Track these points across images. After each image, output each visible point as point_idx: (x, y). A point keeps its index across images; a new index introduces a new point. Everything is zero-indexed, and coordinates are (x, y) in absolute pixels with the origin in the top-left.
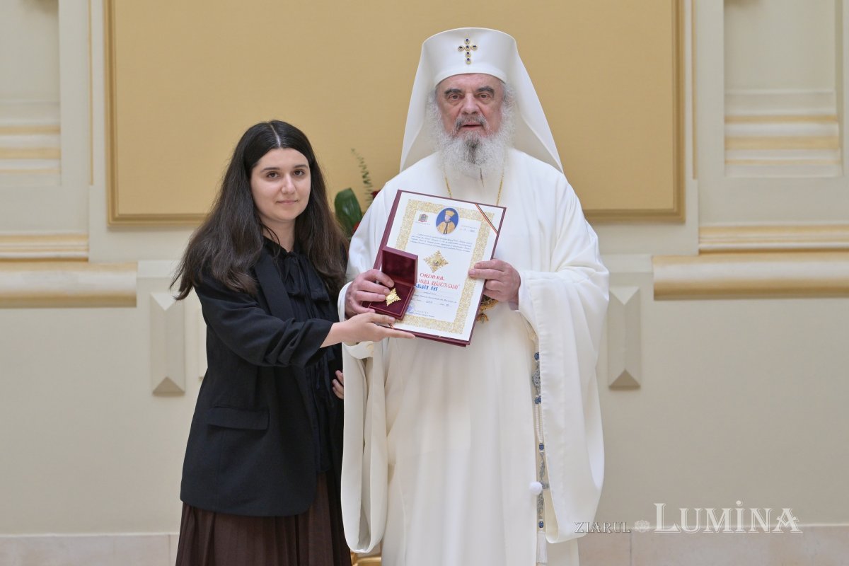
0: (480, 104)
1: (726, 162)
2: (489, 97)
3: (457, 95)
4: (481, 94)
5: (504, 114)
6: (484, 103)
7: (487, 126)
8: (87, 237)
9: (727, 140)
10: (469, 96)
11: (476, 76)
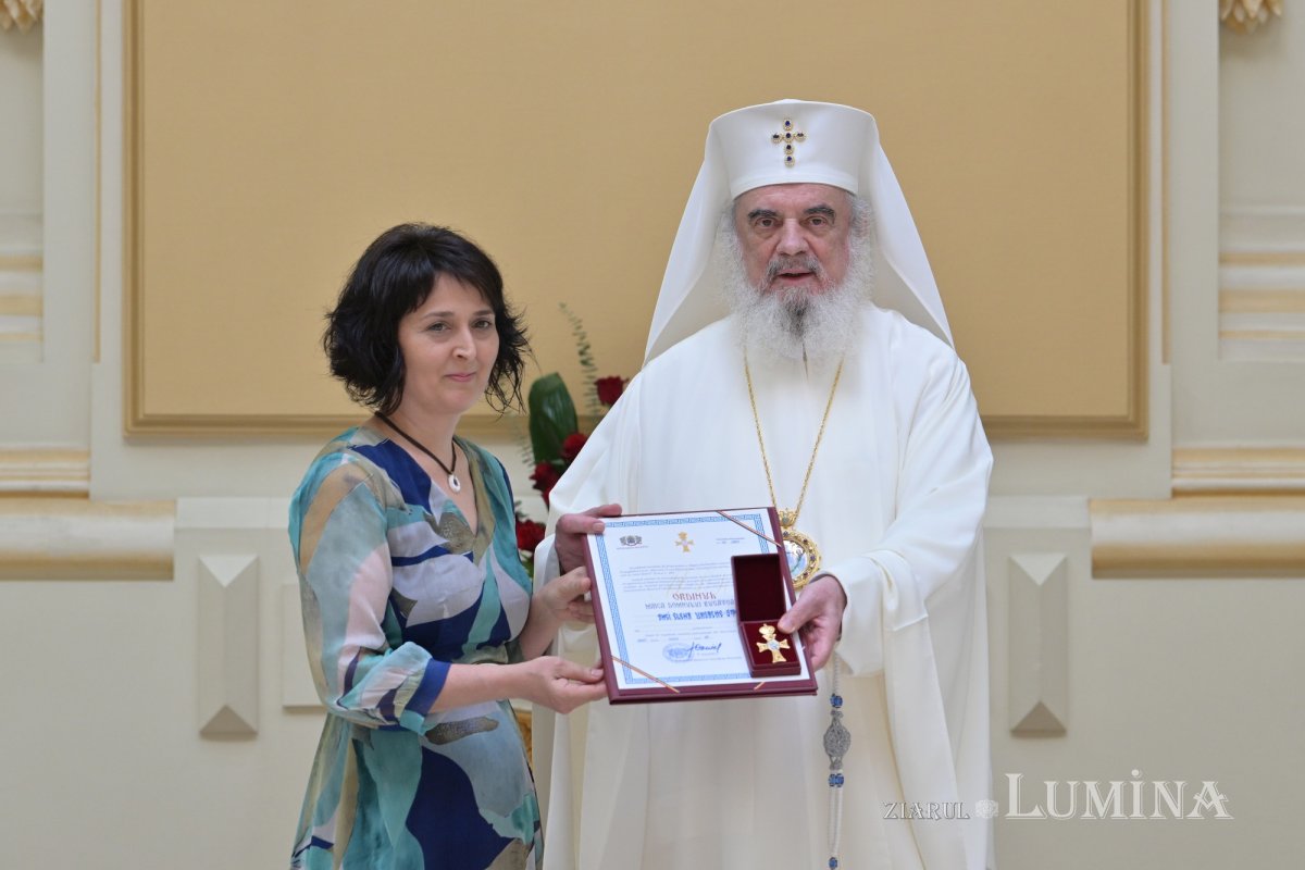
0: (809, 236)
1: (1221, 334)
2: (826, 222)
3: (770, 220)
4: (815, 217)
5: (852, 250)
6: (816, 235)
7: (823, 274)
8: (88, 454)
9: (1223, 296)
10: (791, 224)
11: (803, 187)
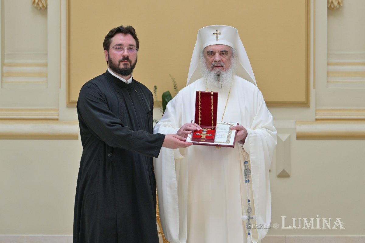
1: (327, 82)
2: (226, 54)
3: (212, 53)
4: (222, 53)
5: (232, 61)
6: (223, 57)
7: (225, 67)
8: (58, 110)
10: (217, 54)
11: (220, 45)
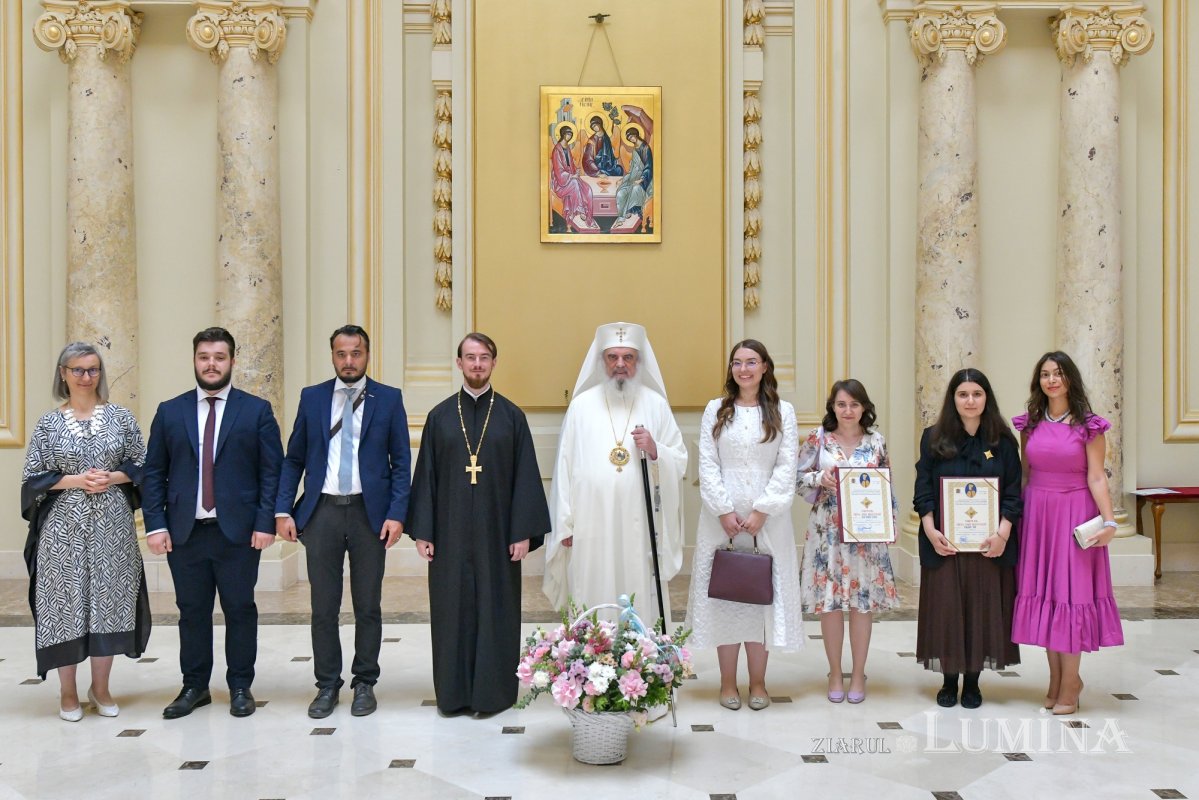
0: (626, 362)
2: (630, 359)
3: (615, 357)
4: (626, 357)
5: (638, 368)
7: (629, 373)
10: (620, 359)
11: (624, 348)
